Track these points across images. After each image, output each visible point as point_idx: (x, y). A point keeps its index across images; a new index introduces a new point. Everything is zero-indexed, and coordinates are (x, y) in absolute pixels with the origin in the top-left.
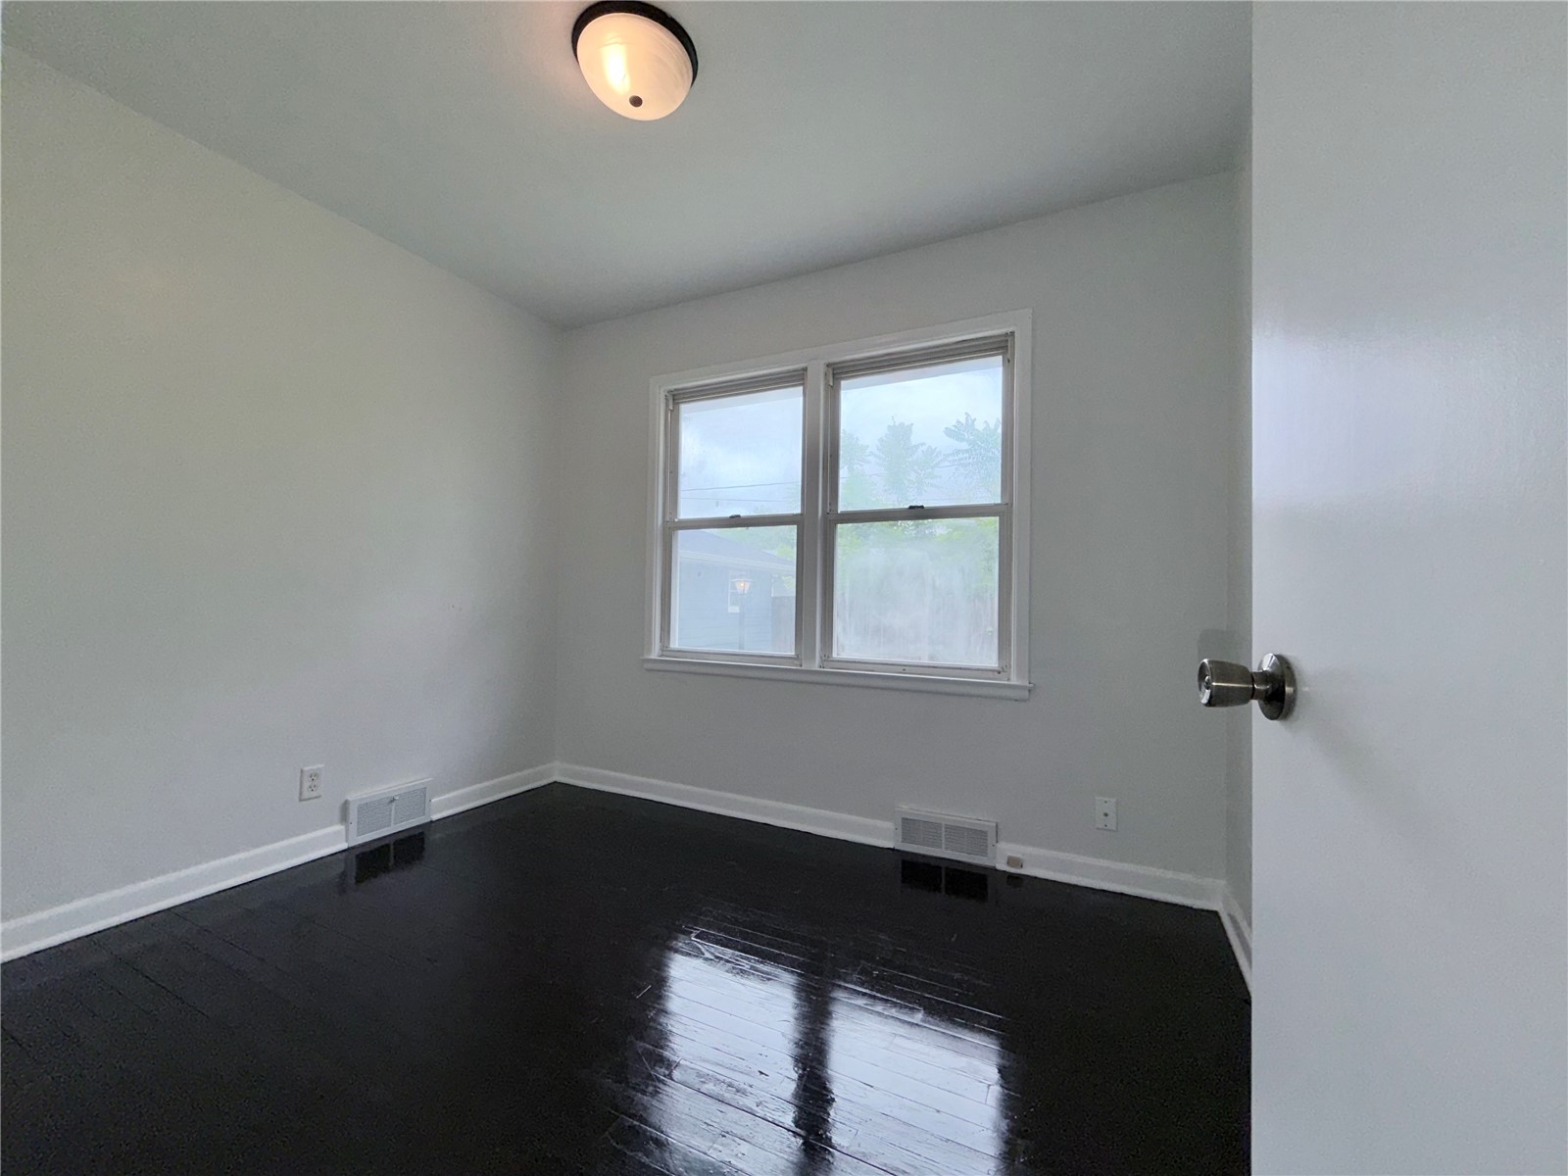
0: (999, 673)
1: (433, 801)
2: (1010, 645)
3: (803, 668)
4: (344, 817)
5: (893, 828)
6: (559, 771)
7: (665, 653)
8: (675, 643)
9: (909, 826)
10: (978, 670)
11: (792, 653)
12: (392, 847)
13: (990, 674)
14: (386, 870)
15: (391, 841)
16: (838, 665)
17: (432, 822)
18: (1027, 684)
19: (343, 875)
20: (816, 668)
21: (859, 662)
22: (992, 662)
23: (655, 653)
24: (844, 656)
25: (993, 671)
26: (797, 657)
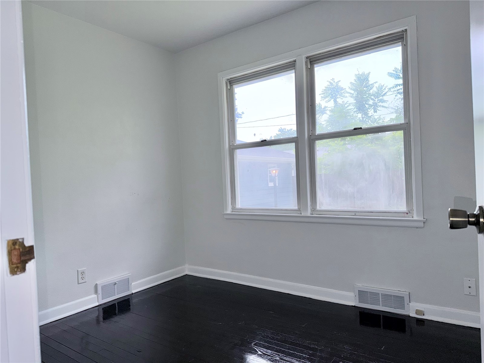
0: (407, 214)
1: (132, 284)
2: (412, 198)
3: (302, 215)
4: (96, 292)
5: (354, 295)
6: (188, 270)
7: (234, 210)
8: (239, 205)
9: (362, 295)
10: (395, 213)
11: (296, 208)
12: (117, 305)
13: (403, 215)
14: (115, 314)
15: (116, 302)
16: (321, 213)
17: (132, 294)
18: (422, 219)
19: (98, 317)
20: (309, 214)
21: (331, 211)
22: (403, 208)
23: (229, 211)
24: (324, 208)
25: (404, 213)
26: (299, 210)
